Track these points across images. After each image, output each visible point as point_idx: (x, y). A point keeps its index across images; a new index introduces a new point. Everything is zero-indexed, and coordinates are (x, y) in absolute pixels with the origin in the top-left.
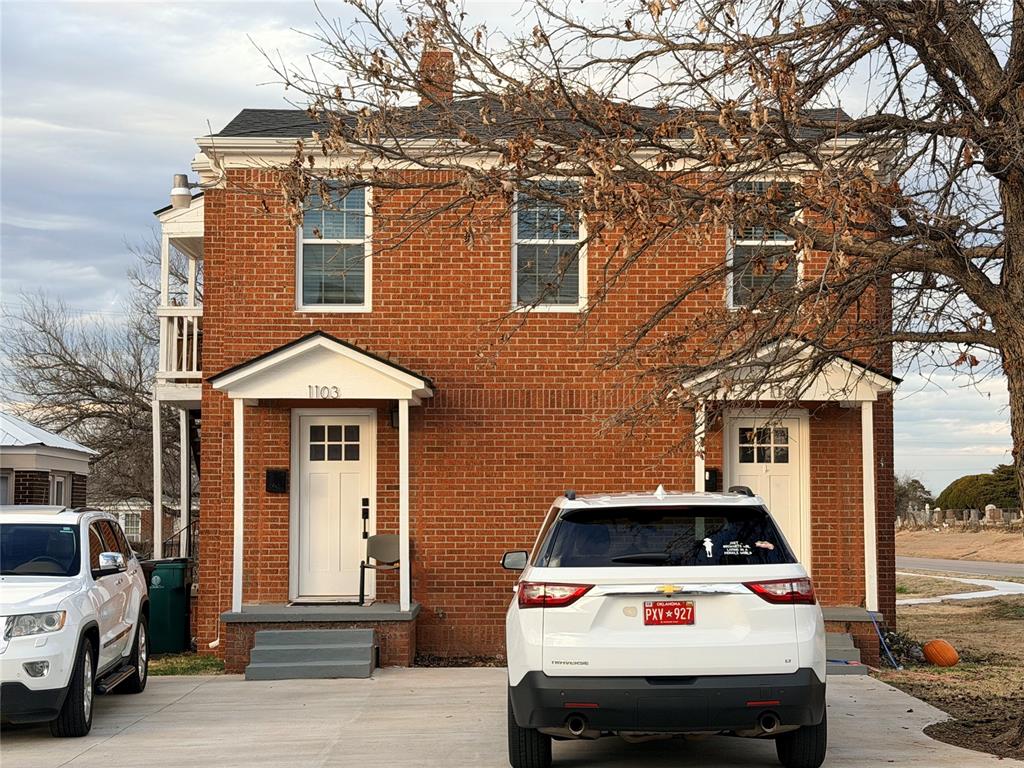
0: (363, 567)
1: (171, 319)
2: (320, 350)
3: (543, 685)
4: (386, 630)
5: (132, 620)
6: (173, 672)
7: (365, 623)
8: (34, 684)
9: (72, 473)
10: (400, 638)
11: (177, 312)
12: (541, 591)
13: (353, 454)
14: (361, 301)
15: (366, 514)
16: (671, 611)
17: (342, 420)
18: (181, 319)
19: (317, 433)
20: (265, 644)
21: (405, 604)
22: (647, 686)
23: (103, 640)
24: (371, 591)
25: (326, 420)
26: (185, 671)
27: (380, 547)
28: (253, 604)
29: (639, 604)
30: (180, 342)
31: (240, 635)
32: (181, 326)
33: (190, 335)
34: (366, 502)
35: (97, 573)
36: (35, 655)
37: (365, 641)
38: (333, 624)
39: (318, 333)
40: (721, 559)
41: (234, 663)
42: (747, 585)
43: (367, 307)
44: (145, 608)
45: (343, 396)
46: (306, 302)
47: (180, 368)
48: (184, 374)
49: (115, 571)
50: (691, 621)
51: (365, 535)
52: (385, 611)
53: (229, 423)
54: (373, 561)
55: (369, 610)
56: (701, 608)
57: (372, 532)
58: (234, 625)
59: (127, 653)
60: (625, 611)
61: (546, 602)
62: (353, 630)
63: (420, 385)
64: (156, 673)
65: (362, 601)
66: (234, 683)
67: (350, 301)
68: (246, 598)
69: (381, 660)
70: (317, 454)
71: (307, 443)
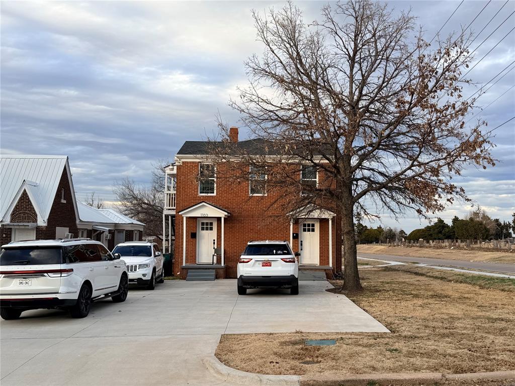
0: (213, 256)
1: (167, 194)
2: (204, 205)
3: (243, 277)
4: (218, 270)
5: (162, 267)
6: (169, 279)
7: (214, 269)
8: (144, 278)
9: (139, 230)
10: (221, 272)
11: (169, 192)
12: (243, 260)
13: (211, 229)
14: (213, 193)
15: (214, 243)
16: (267, 264)
17: (209, 221)
18: (170, 194)
19: (203, 224)
20: (190, 273)
21: (223, 264)
22: (262, 278)
23: (157, 270)
24: (215, 261)
25: (205, 221)
26: (172, 279)
27: (217, 251)
28: (187, 264)
29: (261, 262)
30: (170, 199)
31: (185, 271)
32: (170, 196)
33: (172, 198)
34: (214, 240)
35: (155, 256)
36: (144, 273)
37: (213, 273)
38: (206, 269)
39: (203, 202)
40: (277, 254)
41: (183, 277)
42: (281, 259)
43: (215, 194)
44: (164, 264)
45: (209, 216)
46: (201, 193)
47: (169, 206)
48: (171, 208)
49: (159, 256)
50: (271, 266)
51: (214, 248)
52: (218, 266)
53: (182, 221)
54: (216, 254)
55: (214, 266)
56: (273, 263)
57: (216, 248)
58: (183, 268)
59: (160, 274)
60: (259, 264)
61: (244, 262)
62: (211, 270)
63: (226, 214)
64: (166, 279)
65: (213, 264)
66: (184, 282)
67: (211, 193)
68: (186, 263)
69: (217, 277)
70: (203, 229)
71: (201, 226)
